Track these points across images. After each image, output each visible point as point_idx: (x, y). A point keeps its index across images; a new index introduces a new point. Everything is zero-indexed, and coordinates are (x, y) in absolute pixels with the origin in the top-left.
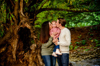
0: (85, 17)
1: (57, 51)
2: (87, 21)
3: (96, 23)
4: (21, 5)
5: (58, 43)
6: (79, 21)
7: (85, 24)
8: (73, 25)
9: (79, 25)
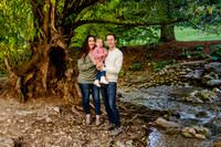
0: (139, 33)
1: (103, 80)
2: (143, 38)
3: (154, 40)
4: (53, 16)
5: (104, 69)
6: (132, 38)
7: (141, 42)
8: (125, 43)
9: (132, 43)
